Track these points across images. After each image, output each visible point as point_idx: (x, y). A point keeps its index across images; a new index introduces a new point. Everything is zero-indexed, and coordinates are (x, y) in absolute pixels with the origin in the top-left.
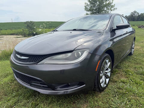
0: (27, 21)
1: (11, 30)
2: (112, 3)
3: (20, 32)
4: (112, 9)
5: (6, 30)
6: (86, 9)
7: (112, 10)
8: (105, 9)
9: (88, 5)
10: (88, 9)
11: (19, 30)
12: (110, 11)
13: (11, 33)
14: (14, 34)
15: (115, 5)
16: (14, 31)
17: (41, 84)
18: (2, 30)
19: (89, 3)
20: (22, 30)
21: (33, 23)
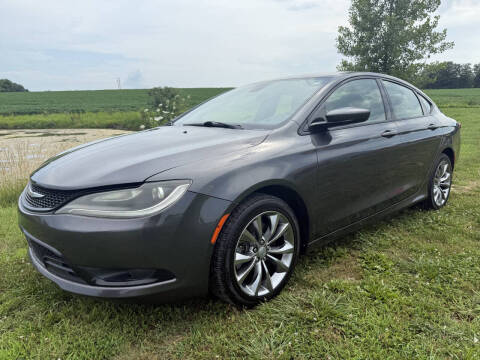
0: (157, 86)
1: (111, 113)
2: (434, 26)
3: (133, 119)
4: (437, 45)
5: (96, 112)
6: (343, 48)
7: (434, 51)
8: (411, 46)
9: (349, 34)
10: (350, 49)
11: (133, 113)
12: (427, 53)
13: (109, 121)
14: (116, 124)
15: (445, 31)
16: (117, 116)
17: (64, 265)
18: (83, 112)
19: (352, 29)
20: (139, 114)
21: (173, 92)
